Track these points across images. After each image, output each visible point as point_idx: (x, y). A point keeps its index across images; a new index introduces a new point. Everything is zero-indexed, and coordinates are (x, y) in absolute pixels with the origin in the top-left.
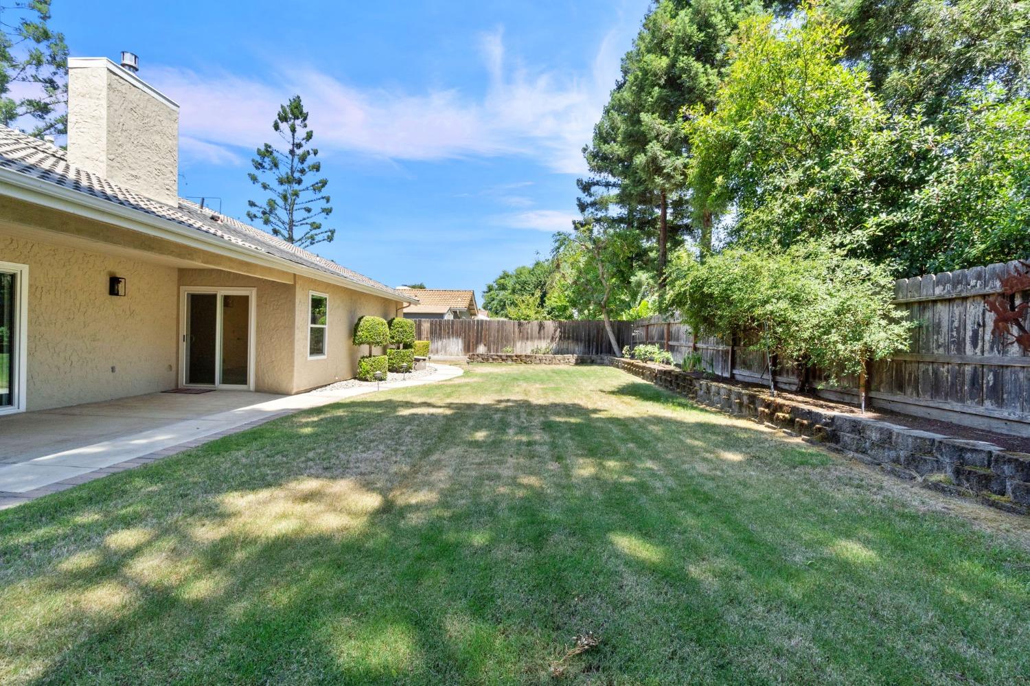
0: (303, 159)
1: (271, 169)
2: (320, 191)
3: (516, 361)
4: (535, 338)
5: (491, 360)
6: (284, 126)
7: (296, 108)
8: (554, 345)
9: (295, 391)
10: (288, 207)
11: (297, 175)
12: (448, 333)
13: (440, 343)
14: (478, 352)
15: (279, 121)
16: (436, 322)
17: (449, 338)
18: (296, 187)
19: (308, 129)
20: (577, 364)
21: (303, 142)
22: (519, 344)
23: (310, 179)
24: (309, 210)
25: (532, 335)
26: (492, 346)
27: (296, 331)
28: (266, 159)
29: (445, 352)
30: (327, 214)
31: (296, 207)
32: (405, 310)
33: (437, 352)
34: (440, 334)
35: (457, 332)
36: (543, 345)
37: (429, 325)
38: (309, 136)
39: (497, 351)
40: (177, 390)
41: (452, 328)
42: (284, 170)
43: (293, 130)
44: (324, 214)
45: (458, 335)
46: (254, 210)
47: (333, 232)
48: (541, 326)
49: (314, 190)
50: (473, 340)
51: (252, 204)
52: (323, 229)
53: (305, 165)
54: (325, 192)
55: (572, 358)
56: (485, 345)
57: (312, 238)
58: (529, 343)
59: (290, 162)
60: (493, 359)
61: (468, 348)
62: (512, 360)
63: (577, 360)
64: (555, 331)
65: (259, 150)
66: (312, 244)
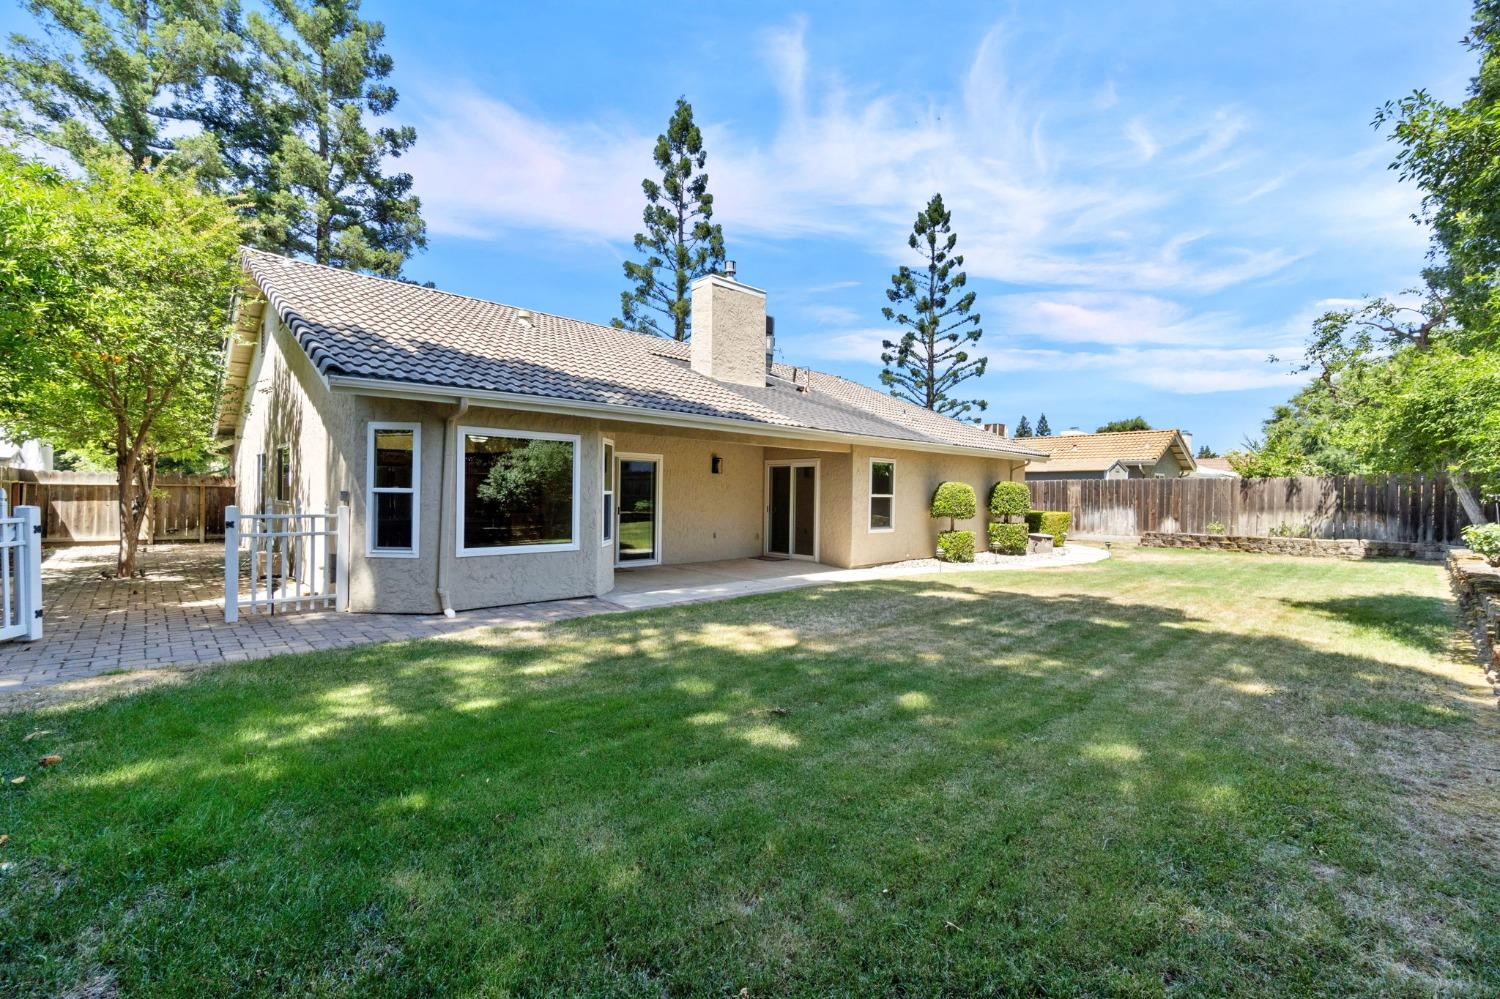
0: (943, 275)
1: (907, 297)
2: (967, 310)
3: (1227, 547)
4: (1279, 508)
5: (1179, 544)
6: (922, 239)
7: (936, 210)
8: (1324, 522)
9: (852, 565)
10: (927, 340)
11: (938, 296)
12: (1111, 500)
13: (1097, 515)
14: (1163, 531)
15: (916, 235)
16: (1090, 484)
17: (1112, 507)
18: (937, 311)
19: (950, 234)
20: (1369, 556)
21: (945, 252)
22: (1243, 519)
23: (954, 297)
24: (954, 338)
25: (1271, 500)
26: (1189, 522)
27: (854, 502)
28: (903, 286)
29: (1106, 528)
30: (976, 339)
31: (936, 338)
32: (1028, 469)
33: (1093, 529)
34: (1097, 502)
35: (1125, 499)
36: (1297, 521)
37: (1079, 488)
38: (952, 242)
39: (1199, 530)
40: (762, 557)
41: (1117, 492)
42: (922, 293)
43: (932, 241)
44: (971, 341)
45: (1124, 502)
46: (889, 351)
47: (984, 362)
48: (1293, 488)
49: (960, 309)
50: (1153, 510)
51: (887, 344)
52: (970, 360)
53: (948, 280)
54: (973, 310)
55: (1358, 547)
56: (1176, 520)
57: (955, 374)
58: (1265, 517)
59: (929, 282)
60: (1183, 543)
61: (1145, 523)
62: (1221, 545)
63: (1368, 550)
64: (1326, 495)
65: (894, 277)
66: (955, 382)
